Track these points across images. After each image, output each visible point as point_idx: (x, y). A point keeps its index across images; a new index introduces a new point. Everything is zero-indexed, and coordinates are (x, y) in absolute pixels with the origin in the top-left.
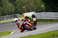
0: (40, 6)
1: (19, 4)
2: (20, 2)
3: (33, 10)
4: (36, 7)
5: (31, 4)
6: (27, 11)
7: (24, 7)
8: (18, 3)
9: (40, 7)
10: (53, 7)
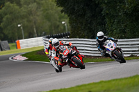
0: (58, 23)
1: (8, 16)
2: (11, 13)
3: (41, 33)
4: (47, 25)
5: (37, 18)
6: (26, 34)
7: (19, 26)
8: (6, 14)
9: (58, 26)
10: (89, 25)
